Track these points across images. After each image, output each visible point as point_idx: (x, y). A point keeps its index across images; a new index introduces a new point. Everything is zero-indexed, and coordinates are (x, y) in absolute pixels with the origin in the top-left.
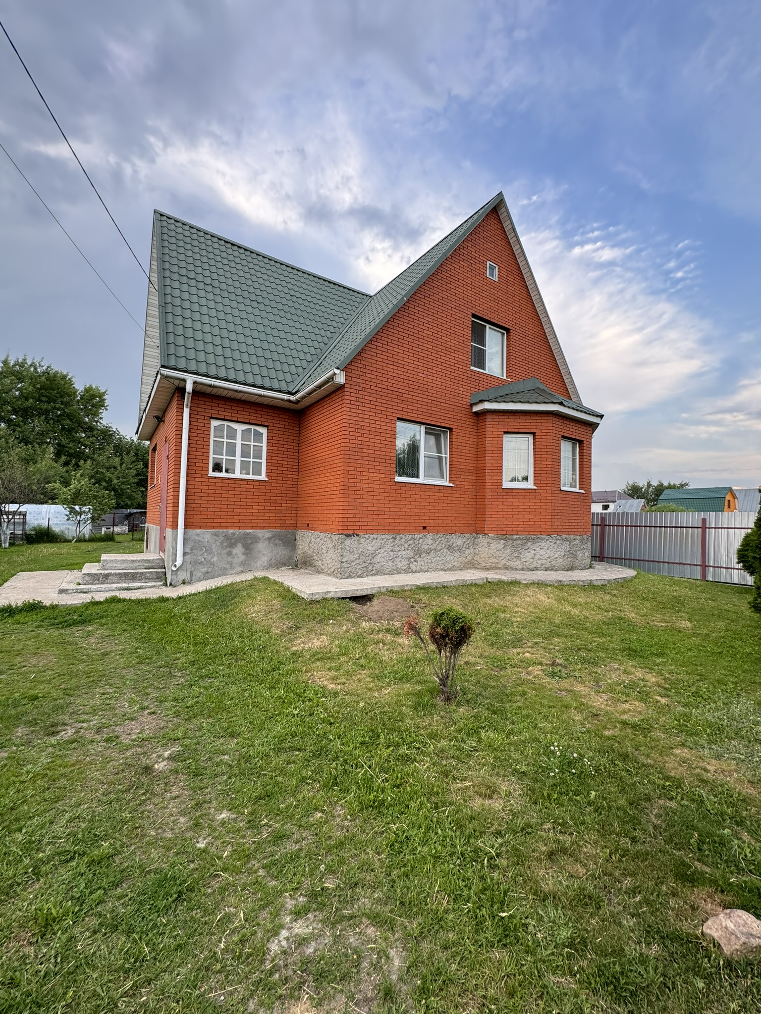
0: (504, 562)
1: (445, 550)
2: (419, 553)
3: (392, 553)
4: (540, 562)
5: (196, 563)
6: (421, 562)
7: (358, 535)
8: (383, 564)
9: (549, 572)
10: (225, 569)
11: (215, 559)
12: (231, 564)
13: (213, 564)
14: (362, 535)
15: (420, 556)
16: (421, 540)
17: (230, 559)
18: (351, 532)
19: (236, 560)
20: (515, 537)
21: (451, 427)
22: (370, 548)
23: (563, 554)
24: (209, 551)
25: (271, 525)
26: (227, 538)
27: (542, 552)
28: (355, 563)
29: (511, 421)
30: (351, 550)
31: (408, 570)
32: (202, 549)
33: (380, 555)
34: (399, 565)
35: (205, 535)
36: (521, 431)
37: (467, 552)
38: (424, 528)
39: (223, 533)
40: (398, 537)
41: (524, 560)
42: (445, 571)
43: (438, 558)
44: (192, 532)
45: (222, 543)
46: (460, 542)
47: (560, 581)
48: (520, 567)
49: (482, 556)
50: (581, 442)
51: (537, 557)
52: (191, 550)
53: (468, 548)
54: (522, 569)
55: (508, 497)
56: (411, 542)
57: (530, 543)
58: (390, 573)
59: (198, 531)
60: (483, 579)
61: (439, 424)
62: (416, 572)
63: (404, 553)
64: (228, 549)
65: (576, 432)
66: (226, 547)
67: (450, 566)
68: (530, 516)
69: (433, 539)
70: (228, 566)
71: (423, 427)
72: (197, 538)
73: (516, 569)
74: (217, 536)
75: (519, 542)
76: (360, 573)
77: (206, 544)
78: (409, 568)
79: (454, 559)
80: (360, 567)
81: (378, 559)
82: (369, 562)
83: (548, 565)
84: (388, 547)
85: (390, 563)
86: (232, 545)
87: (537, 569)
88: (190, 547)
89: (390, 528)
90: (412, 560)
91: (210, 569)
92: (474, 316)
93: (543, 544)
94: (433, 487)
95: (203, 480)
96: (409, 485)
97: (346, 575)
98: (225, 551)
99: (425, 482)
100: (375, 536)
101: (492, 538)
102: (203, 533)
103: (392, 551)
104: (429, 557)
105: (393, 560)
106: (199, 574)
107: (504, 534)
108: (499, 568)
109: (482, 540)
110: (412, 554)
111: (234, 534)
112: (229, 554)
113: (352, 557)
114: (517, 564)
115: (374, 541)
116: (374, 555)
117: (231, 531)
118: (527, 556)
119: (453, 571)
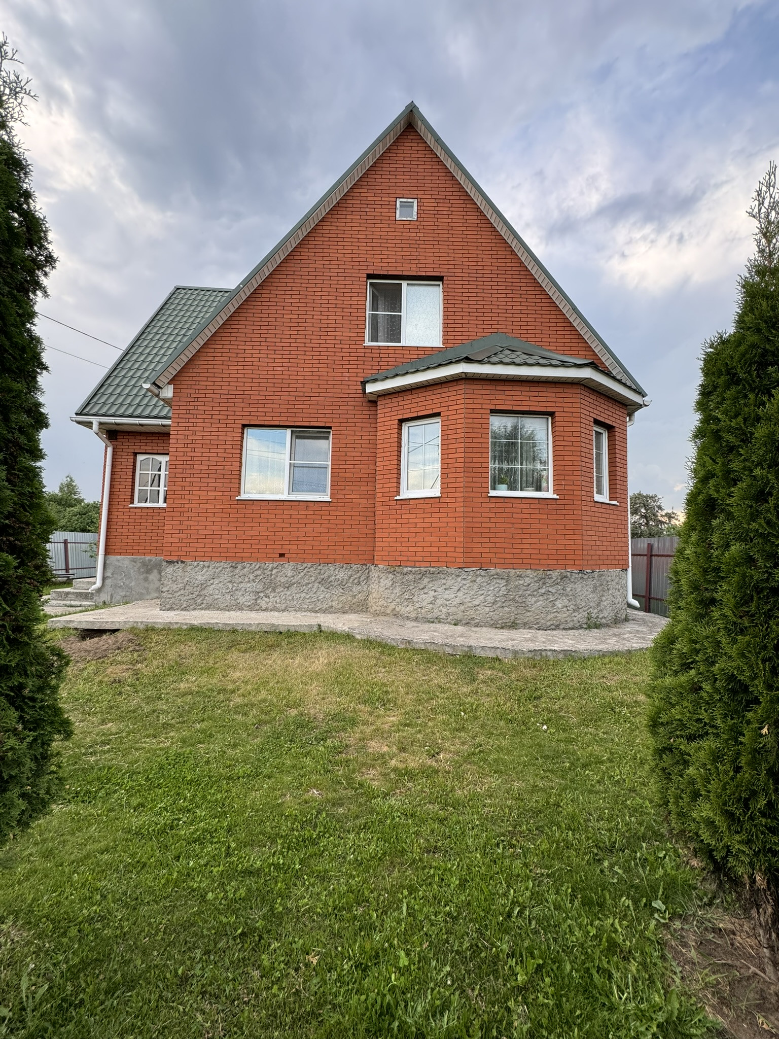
1: (316, 585)
2: (271, 586)
3: (230, 585)
4: (444, 610)
5: (115, 586)
6: (273, 599)
7: (182, 562)
8: (216, 597)
9: (460, 628)
10: (142, 594)
11: (133, 584)
12: (147, 589)
13: (131, 588)
14: (188, 562)
15: (274, 590)
16: (274, 571)
17: (146, 585)
18: (175, 559)
19: (152, 586)
20: (405, 570)
22: (199, 578)
23: (490, 599)
24: (128, 576)
26: (144, 564)
27: (449, 595)
28: (179, 593)
30: (174, 579)
31: (254, 607)
32: (121, 574)
33: (212, 586)
34: (241, 600)
35: (121, 561)
36: (420, 414)
37: (356, 589)
38: (282, 555)
39: (140, 559)
40: (240, 566)
41: (418, 605)
42: (316, 612)
43: (303, 595)
44: (112, 558)
45: (139, 569)
46: (342, 575)
48: (413, 615)
51: (439, 602)
52: (112, 574)
53: (359, 583)
54: (416, 619)
55: (403, 511)
56: (259, 572)
57: (426, 580)
58: (228, 608)
59: (119, 557)
62: (266, 610)
63: (249, 585)
64: (145, 575)
66: (143, 573)
67: (325, 606)
68: (432, 539)
69: (295, 569)
70: (144, 591)
71: (289, 431)
72: (117, 564)
73: (408, 618)
74: (135, 562)
75: (411, 577)
76: (185, 606)
77: (125, 569)
78: (256, 604)
79: (335, 597)
80: (185, 598)
81: (210, 590)
82: (197, 593)
83: (459, 617)
84: (225, 577)
85: (228, 597)
86: (149, 571)
87: (438, 620)
88: (111, 571)
89: (228, 555)
90: (262, 595)
91: (128, 593)
93: (450, 582)
94: (297, 504)
95: (124, 510)
96: (259, 503)
97: (168, 606)
98: (142, 577)
99: (293, 497)
100: (206, 564)
101: (382, 571)
102: (123, 559)
103: (230, 582)
104: (289, 593)
105: (231, 593)
106: (118, 598)
107: (395, 566)
109: (373, 573)
110: (260, 587)
111: (150, 561)
112: (146, 579)
113: (175, 587)
114: (406, 610)
115: (205, 570)
116: (203, 586)
117: (148, 558)
118: (424, 599)
119: (330, 613)
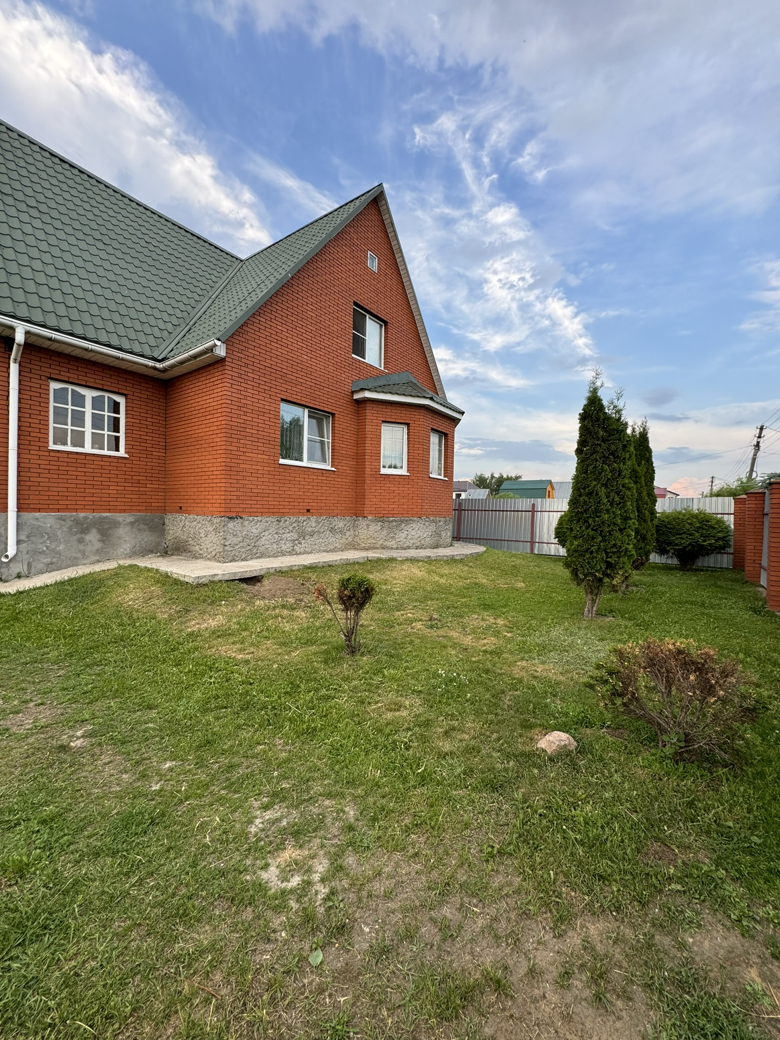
0: (381, 542)
1: (328, 532)
2: (302, 535)
3: (276, 536)
4: (411, 542)
5: (35, 553)
6: (304, 545)
7: (241, 518)
8: (267, 546)
9: (419, 550)
10: (75, 558)
11: (61, 547)
12: (83, 553)
13: (59, 553)
14: (245, 517)
15: (304, 538)
16: (305, 523)
17: (81, 547)
18: (234, 515)
19: (89, 548)
20: (391, 519)
21: (333, 412)
22: (254, 531)
23: (430, 534)
24: (52, 537)
25: (133, 508)
26: (77, 522)
27: (413, 533)
28: (239, 546)
29: (388, 410)
30: (235, 533)
31: (292, 553)
32: (43, 536)
33: (264, 538)
34: (284, 548)
35: (47, 520)
36: (397, 421)
37: (348, 534)
38: (308, 511)
39: (71, 516)
40: (283, 520)
41: (398, 540)
42: (328, 552)
43: (321, 540)
44: (27, 516)
45: (70, 528)
46: (341, 524)
47: (429, 557)
48: (395, 546)
49: (362, 537)
50: (446, 435)
51: (409, 537)
52: (28, 537)
53: (349, 530)
54: (397, 548)
55: (385, 482)
56: (295, 525)
57: (403, 525)
58: (275, 556)
59: (37, 514)
60: (364, 558)
61: (322, 408)
62: (300, 554)
63: (289, 535)
64: (79, 536)
65: (443, 426)
66: (76, 533)
67: (332, 547)
68: (404, 500)
69: (317, 522)
70: (79, 555)
71: (306, 411)
72: (35, 523)
73: (392, 548)
74: (64, 520)
75: (394, 524)
76: (244, 556)
77: (49, 530)
78: (293, 550)
79: (335, 541)
80: (244, 550)
81: (262, 541)
82: (253, 544)
83: (418, 544)
84: (273, 530)
85: (275, 546)
86: (85, 530)
87: (409, 548)
88: (26, 533)
89: (275, 510)
90: (296, 542)
91: (55, 560)
92: (355, 304)
93: (414, 525)
94: (316, 471)
95: (41, 453)
96: (293, 468)
97: (230, 558)
98: (75, 538)
99: (309, 465)
100: (259, 518)
101: (370, 520)
102: (45, 517)
103: (276, 533)
104: (313, 539)
105: (277, 543)
106: (40, 566)
107: (381, 517)
108: (377, 548)
109: (362, 522)
110: (296, 536)
111: (86, 518)
112: (81, 541)
113: (235, 540)
114: (392, 543)
115: (259, 524)
116: (258, 537)
117: (82, 515)
118: (401, 536)
119: (335, 552)
